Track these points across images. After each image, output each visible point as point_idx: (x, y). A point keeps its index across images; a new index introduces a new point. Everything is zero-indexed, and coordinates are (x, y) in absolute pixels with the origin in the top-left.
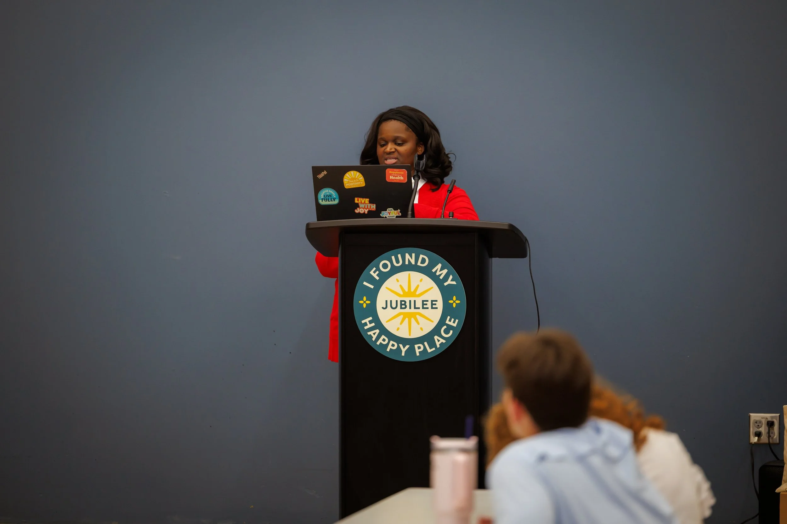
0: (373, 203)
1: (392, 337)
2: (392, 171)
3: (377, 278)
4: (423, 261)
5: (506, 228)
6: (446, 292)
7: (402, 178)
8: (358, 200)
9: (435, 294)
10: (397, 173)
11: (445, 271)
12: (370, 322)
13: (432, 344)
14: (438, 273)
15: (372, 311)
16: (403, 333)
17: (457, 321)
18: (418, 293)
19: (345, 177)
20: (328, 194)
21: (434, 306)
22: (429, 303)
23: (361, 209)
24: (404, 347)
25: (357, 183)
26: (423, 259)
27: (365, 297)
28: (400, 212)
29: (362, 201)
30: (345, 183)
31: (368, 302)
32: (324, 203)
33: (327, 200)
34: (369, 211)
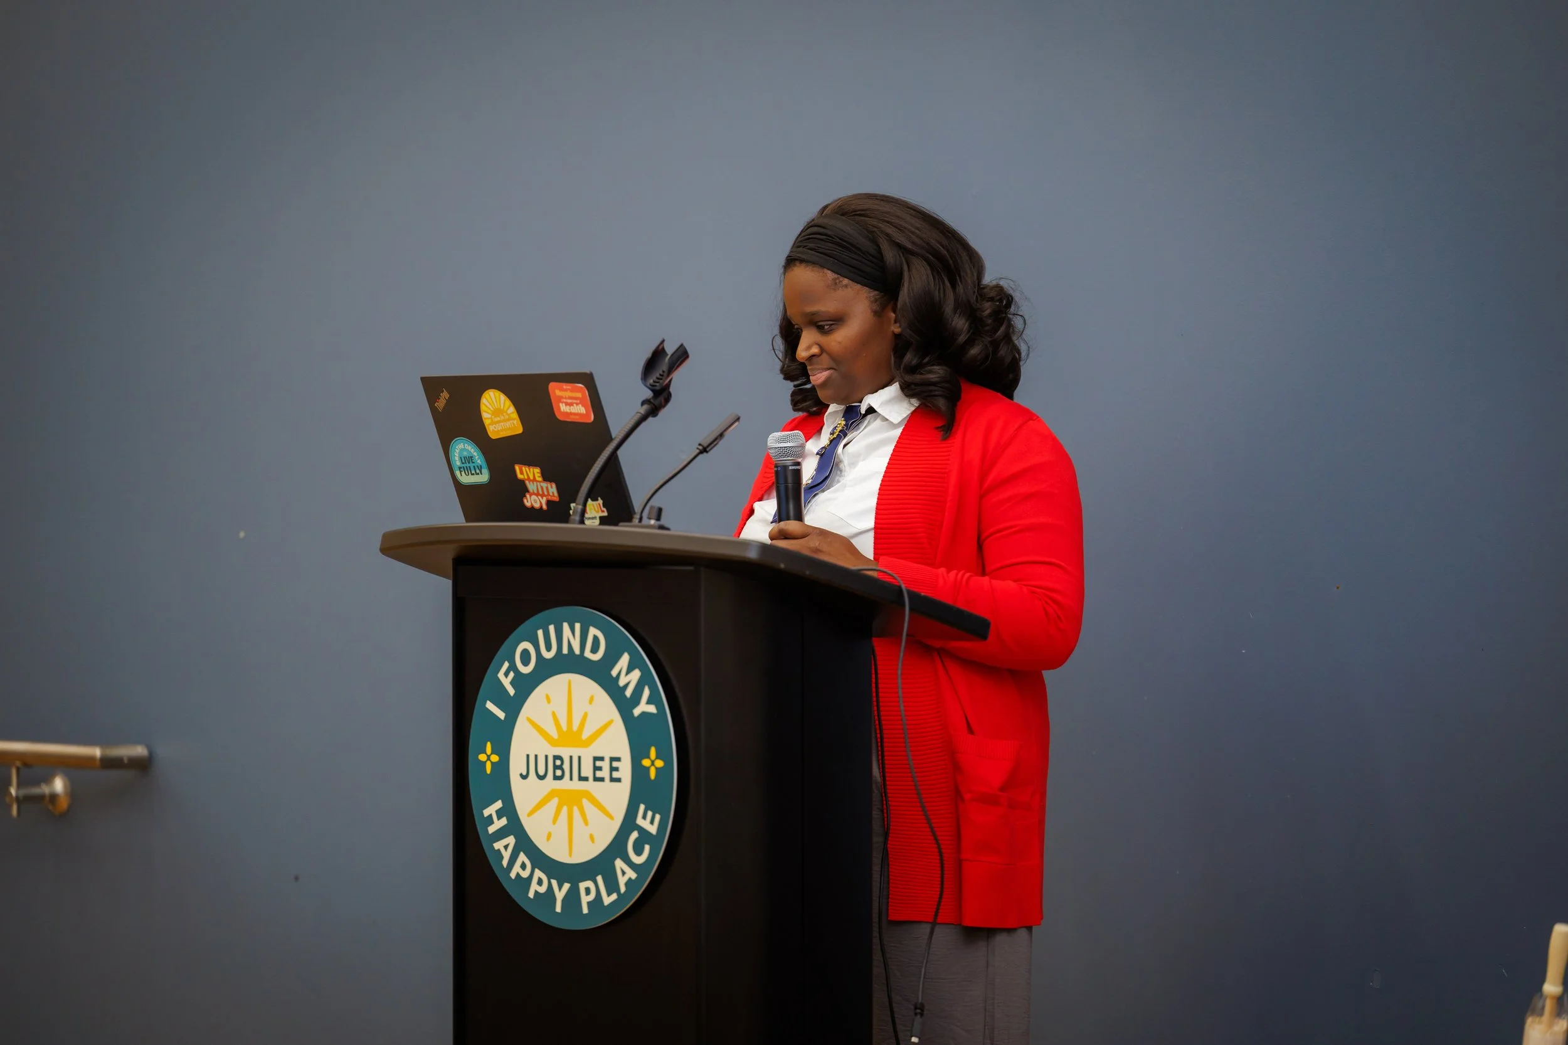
0: (549, 482)
3: (511, 691)
7: (581, 410)
9: (618, 739)
10: (570, 394)
11: (636, 675)
12: (500, 813)
16: (556, 850)
18: (585, 735)
19: (483, 408)
20: (465, 454)
21: (615, 775)
22: (605, 765)
23: (534, 497)
24: (560, 888)
25: (508, 424)
26: (596, 639)
27: (489, 745)
28: (604, 506)
29: (529, 474)
30: (487, 422)
31: (495, 758)
32: (466, 479)
33: (467, 471)
34: (549, 502)
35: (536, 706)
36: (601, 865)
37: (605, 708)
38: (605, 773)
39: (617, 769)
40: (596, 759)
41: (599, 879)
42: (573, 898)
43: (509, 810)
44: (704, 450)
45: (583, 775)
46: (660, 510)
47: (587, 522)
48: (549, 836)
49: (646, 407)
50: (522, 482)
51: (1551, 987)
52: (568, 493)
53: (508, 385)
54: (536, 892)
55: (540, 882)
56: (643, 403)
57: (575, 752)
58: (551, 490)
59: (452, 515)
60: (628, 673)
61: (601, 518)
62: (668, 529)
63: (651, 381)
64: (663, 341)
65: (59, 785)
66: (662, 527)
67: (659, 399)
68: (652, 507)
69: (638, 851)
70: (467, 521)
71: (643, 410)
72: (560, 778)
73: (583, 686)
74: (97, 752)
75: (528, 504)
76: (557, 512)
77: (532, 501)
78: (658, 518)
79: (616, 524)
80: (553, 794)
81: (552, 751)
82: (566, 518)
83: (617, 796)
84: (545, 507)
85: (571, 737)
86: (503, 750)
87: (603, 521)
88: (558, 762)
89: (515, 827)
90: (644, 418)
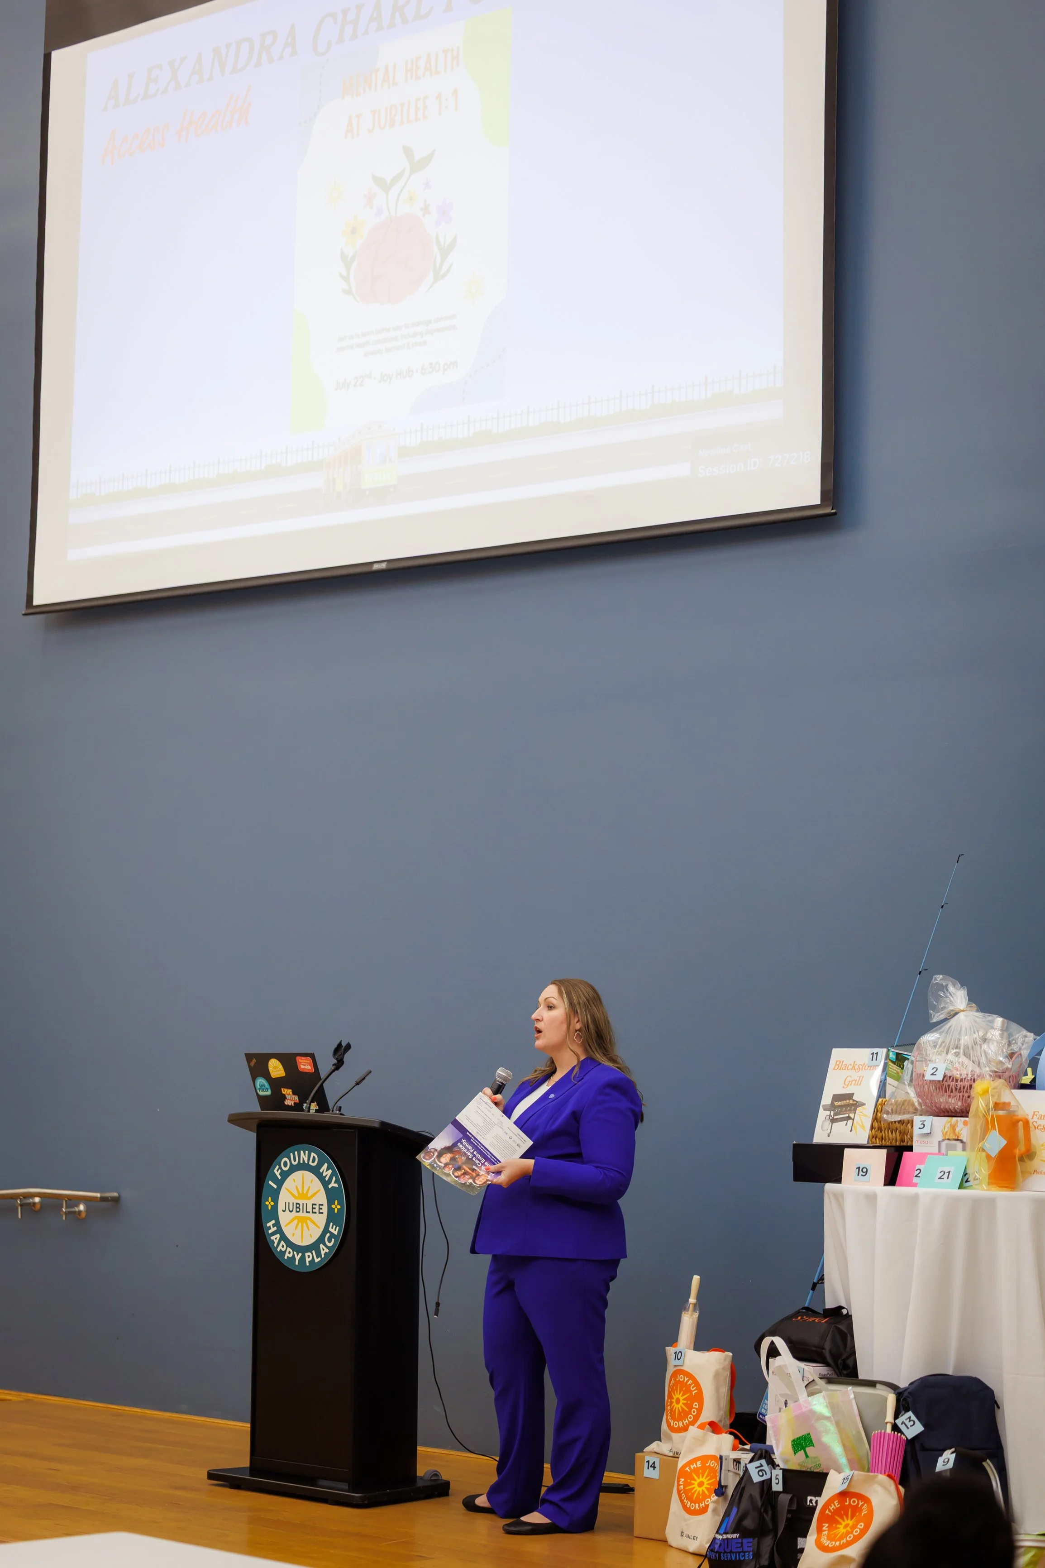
0: (296, 1095)
1: (290, 1244)
2: (301, 1059)
3: (279, 1177)
4: (313, 1161)
5: (376, 1125)
6: (331, 1195)
7: (309, 1067)
8: (284, 1091)
9: (321, 1198)
10: (304, 1061)
11: (330, 1171)
12: (274, 1225)
13: (319, 1254)
14: (324, 1175)
15: (274, 1214)
16: (296, 1240)
17: (338, 1228)
18: (309, 1195)
19: (269, 1065)
20: (261, 1083)
21: (321, 1211)
22: (317, 1207)
23: (289, 1101)
24: (297, 1255)
25: (279, 1072)
26: (314, 1157)
27: (270, 1198)
28: (317, 1105)
29: (287, 1092)
30: (271, 1071)
31: (272, 1204)
32: (261, 1093)
33: (262, 1090)
34: (295, 1103)
35: (289, 1183)
36: (314, 1247)
37: (317, 1185)
38: (317, 1210)
39: (321, 1209)
40: (313, 1204)
41: (314, 1252)
42: (303, 1259)
43: (277, 1224)
44: (358, 1084)
45: (308, 1211)
46: (340, 1107)
47: (311, 1111)
48: (294, 1235)
49: (334, 1067)
50: (284, 1095)
51: (692, 1300)
52: (303, 1100)
53: (280, 1057)
54: (288, 1257)
55: (289, 1253)
56: (333, 1065)
57: (305, 1202)
58: (296, 1098)
59: (255, 1107)
60: (327, 1171)
61: (316, 1110)
62: (344, 1115)
63: (336, 1057)
64: (341, 1041)
65: (82, 1207)
66: (341, 1114)
67: (339, 1064)
68: (337, 1106)
69: (330, 1241)
70: (262, 1110)
71: (333, 1068)
72: (299, 1212)
73: (309, 1176)
74: (98, 1195)
75: (286, 1103)
76: (298, 1107)
77: (287, 1102)
78: (340, 1110)
79: (323, 1113)
80: (296, 1218)
81: (295, 1201)
82: (303, 1110)
83: (321, 1220)
84: (293, 1105)
85: (303, 1196)
86: (276, 1200)
87: (317, 1111)
88: (298, 1206)
89: (280, 1231)
90: (333, 1071)
